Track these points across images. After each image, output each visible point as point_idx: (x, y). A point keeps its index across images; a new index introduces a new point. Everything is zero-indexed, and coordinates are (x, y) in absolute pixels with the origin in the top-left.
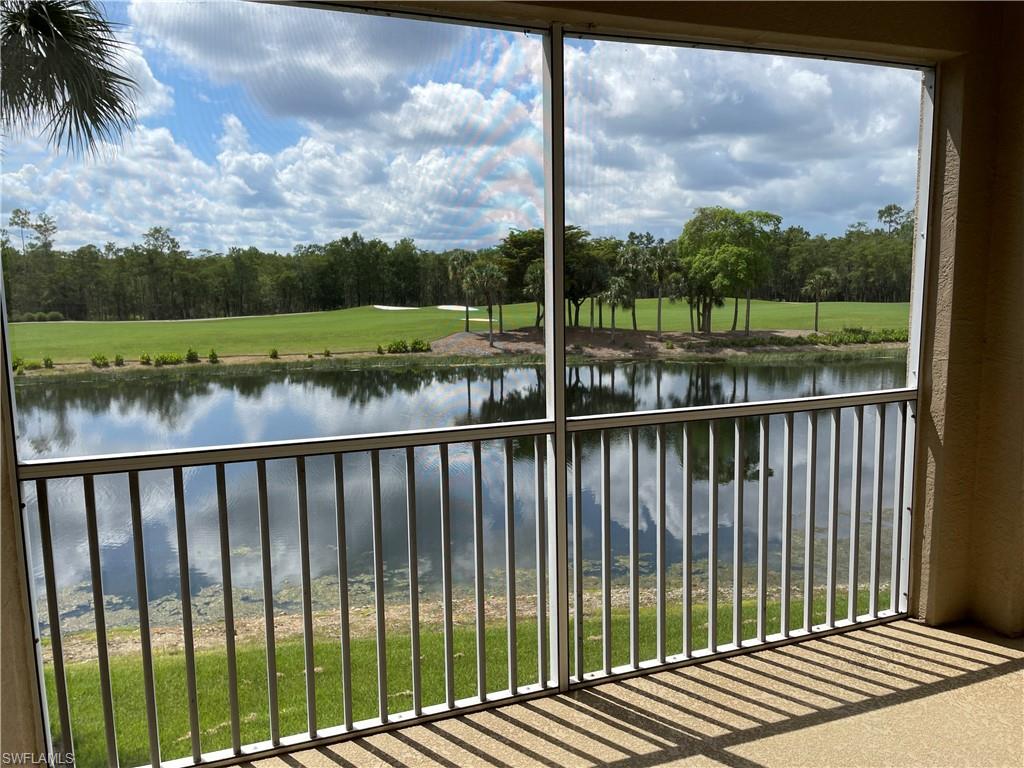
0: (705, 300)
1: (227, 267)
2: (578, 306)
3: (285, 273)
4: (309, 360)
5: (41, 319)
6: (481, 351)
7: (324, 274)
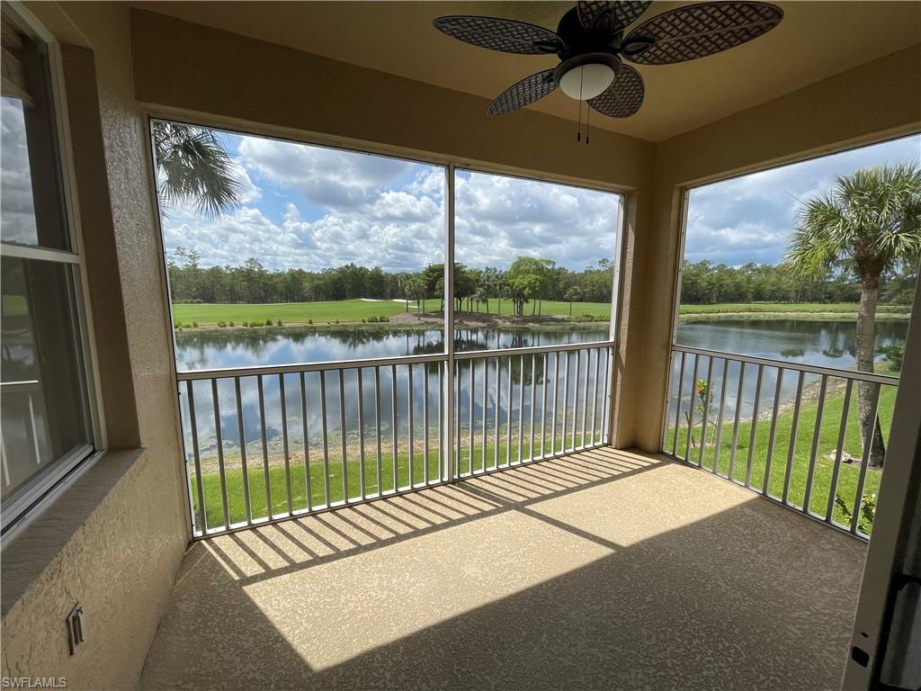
0: (520, 300)
1: (287, 278)
2: (461, 301)
4: (328, 325)
6: (414, 322)
7: (336, 283)
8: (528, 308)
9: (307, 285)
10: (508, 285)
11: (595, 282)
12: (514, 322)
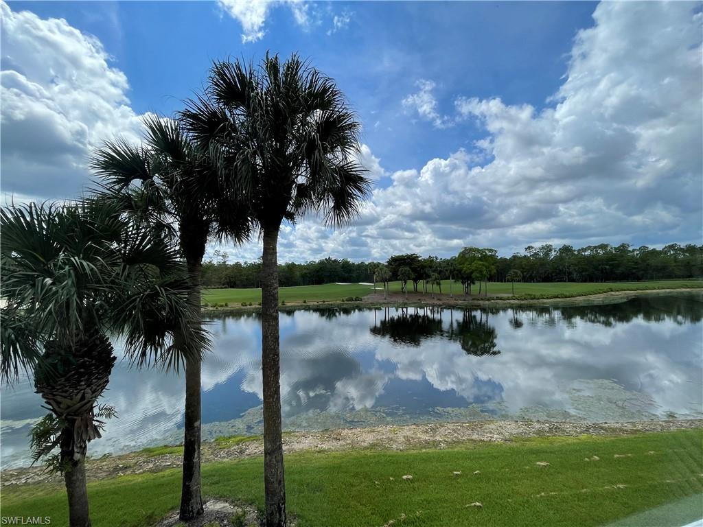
3: (305, 271)
4: (317, 304)
5: (222, 288)
6: (381, 301)
7: (318, 271)
8: (475, 288)
9: (298, 274)
10: (457, 270)
11: (524, 266)
12: (464, 300)
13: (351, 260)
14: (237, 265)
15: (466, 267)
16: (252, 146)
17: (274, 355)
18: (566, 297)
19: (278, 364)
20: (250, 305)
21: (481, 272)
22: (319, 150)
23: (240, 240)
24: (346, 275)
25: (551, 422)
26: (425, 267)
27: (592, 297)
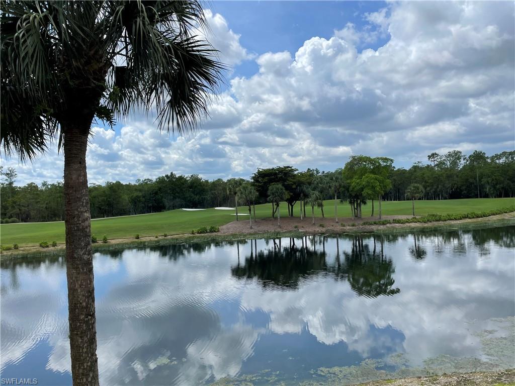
0: (357, 201)
1: (106, 192)
2: (292, 206)
3: (136, 194)
4: (156, 239)
6: (246, 231)
7: (156, 193)
8: (366, 209)
9: (126, 198)
10: (344, 187)
11: (426, 178)
12: (353, 225)
13: (203, 177)
14: (32, 188)
15: (355, 182)
16: (41, 7)
17: (87, 315)
18: (478, 217)
19: (93, 327)
20: (54, 245)
21: (373, 187)
22: (144, 18)
23: (29, 150)
24: (197, 197)
25: (460, 373)
26: (303, 183)
27: (507, 216)
